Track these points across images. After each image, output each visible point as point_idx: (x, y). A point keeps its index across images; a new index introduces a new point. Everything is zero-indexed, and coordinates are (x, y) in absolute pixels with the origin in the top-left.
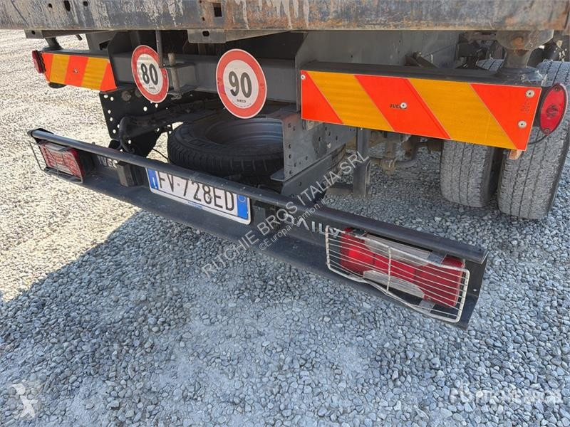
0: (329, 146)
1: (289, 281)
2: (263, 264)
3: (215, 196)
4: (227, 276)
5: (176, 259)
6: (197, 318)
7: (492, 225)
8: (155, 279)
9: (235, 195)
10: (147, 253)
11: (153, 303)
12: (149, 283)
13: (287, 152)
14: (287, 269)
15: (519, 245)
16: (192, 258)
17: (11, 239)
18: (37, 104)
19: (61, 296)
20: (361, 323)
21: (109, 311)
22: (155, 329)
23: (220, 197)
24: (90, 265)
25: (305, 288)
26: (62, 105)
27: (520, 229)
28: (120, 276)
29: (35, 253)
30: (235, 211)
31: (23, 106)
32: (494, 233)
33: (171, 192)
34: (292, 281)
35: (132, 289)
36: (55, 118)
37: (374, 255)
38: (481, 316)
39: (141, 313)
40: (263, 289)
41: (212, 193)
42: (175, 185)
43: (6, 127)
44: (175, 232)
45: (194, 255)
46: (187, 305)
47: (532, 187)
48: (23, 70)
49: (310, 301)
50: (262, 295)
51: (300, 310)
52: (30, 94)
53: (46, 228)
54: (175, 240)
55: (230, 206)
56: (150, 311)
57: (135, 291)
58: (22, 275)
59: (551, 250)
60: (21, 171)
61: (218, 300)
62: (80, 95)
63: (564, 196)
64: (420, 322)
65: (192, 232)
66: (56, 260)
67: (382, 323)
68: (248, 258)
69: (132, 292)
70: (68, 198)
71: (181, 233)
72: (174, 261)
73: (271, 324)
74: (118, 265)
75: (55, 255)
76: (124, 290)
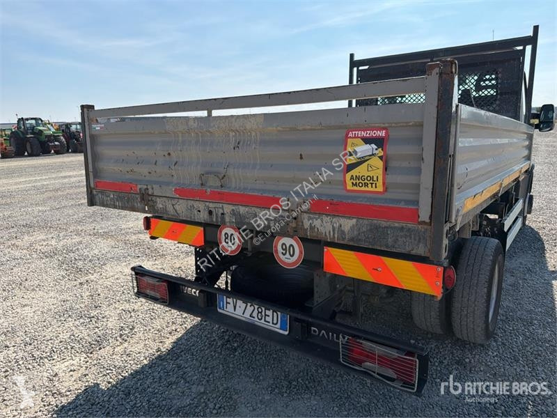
0: (338, 286)
1: (307, 382)
2: (287, 370)
3: (266, 315)
4: (261, 378)
5: (222, 364)
6: (243, 405)
7: (451, 347)
8: (208, 377)
9: (279, 313)
10: (200, 359)
11: (210, 395)
12: (205, 380)
13: (316, 289)
14: (305, 374)
15: (470, 362)
16: (233, 364)
17: (93, 346)
18: (88, 238)
19: (141, 388)
20: (359, 412)
21: (178, 399)
22: (215, 412)
23: (268, 316)
24: (158, 366)
25: (319, 388)
26: (110, 239)
27: (471, 350)
28: (183, 375)
29: (114, 356)
30: (278, 326)
31: (77, 239)
32: (452, 353)
33: (233, 312)
34: (309, 383)
35: (192, 385)
36: (106, 250)
37: (368, 352)
38: (442, 409)
39: (202, 400)
40: (289, 387)
41: (263, 313)
42: (237, 307)
43: (67, 256)
44: (219, 344)
45: (235, 362)
46: (235, 397)
47: (471, 319)
48: (70, 207)
49: (323, 396)
50: (288, 392)
51: (316, 403)
52: (80, 229)
53: (118, 338)
54: (219, 350)
55: (275, 322)
56: (209, 400)
57: (195, 386)
58: (108, 372)
59: (492, 366)
60: (88, 294)
61: (257, 395)
62: (124, 232)
63: (504, 328)
64: (400, 412)
65: (231, 345)
66: (132, 362)
67: (374, 411)
68: (276, 365)
69: (193, 387)
70: (131, 316)
71: (223, 345)
72: (221, 366)
73: (296, 411)
74: (179, 367)
75: (130, 358)
76: (187, 385)
